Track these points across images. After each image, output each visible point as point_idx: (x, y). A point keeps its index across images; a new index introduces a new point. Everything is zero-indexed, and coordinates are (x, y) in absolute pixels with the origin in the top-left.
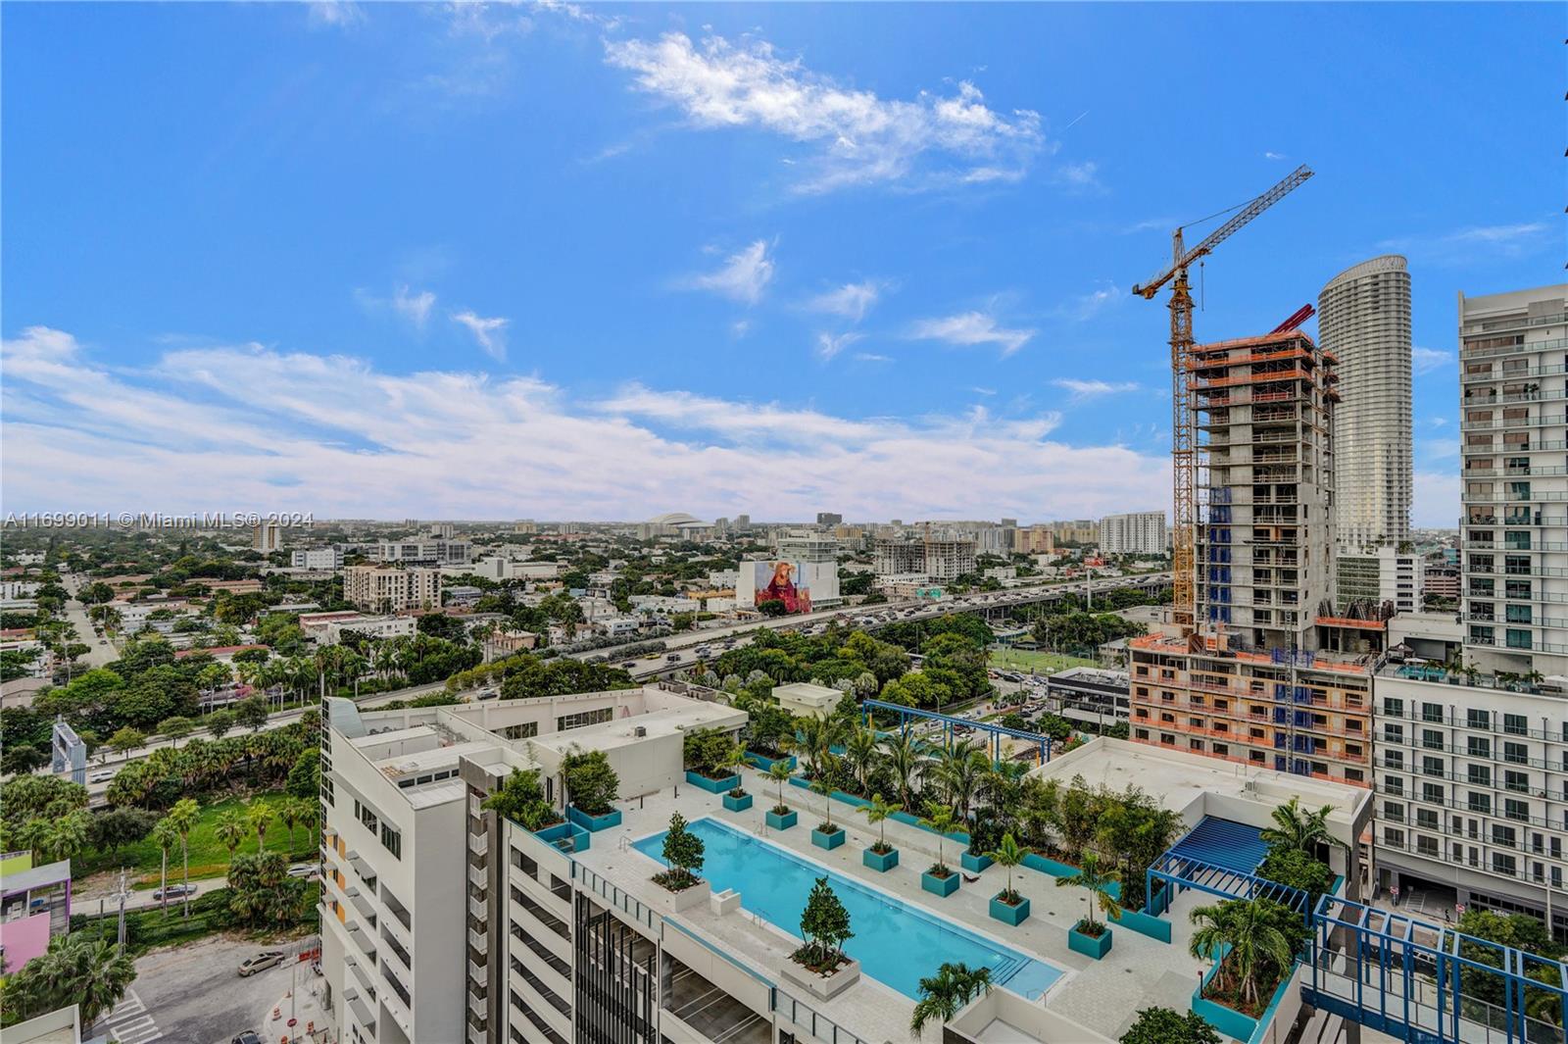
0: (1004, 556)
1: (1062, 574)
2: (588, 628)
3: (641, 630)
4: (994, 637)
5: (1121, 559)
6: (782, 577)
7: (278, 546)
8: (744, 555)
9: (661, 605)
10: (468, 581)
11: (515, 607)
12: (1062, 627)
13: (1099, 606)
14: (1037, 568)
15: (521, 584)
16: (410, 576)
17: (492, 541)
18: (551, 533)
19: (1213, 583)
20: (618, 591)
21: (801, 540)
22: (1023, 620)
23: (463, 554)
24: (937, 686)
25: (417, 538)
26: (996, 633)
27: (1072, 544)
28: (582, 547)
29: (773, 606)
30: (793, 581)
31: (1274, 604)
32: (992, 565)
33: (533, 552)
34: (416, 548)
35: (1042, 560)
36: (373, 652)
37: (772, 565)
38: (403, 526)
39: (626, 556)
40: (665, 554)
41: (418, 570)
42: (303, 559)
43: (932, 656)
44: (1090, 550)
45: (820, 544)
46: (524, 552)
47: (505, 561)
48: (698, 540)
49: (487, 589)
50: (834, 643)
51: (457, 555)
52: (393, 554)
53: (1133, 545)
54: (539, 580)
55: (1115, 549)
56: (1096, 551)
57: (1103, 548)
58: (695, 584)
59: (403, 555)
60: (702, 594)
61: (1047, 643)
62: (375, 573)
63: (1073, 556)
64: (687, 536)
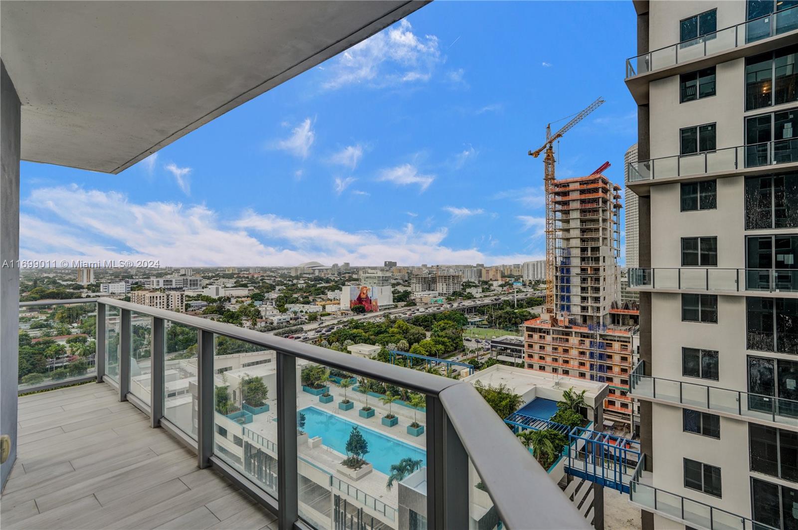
0: (477, 282)
1: (504, 291)
2: (263, 321)
3: (291, 322)
4: (468, 322)
5: (533, 283)
6: (364, 294)
7: (93, 281)
8: (346, 283)
9: (302, 309)
10: (200, 299)
11: (225, 311)
12: (501, 317)
13: (520, 306)
14: (492, 288)
15: (228, 299)
16: (168, 296)
17: (214, 277)
18: (245, 272)
19: (562, 294)
20: (280, 302)
21: (373, 275)
22: (483, 313)
23: (197, 284)
24: (437, 346)
25: (172, 276)
26: (469, 320)
27: (510, 276)
28: (262, 280)
29: (359, 308)
30: (369, 296)
31: (590, 303)
32: (470, 287)
33: (235, 283)
34: (171, 281)
35: (495, 284)
36: (147, 336)
37: (358, 288)
38: (164, 270)
39: (285, 284)
40: (305, 283)
41: (172, 293)
42: (107, 288)
43: (435, 331)
44: (519, 279)
45: (383, 277)
46: (230, 283)
47: (220, 287)
48: (323, 275)
49: (210, 302)
50: (388, 326)
51: (194, 285)
52: (158, 285)
53: (539, 276)
54: (238, 297)
55: (531, 278)
56: (521, 279)
57: (525, 278)
58: (320, 298)
59: (164, 285)
60: (323, 303)
61: (493, 324)
62: (148, 295)
63: (510, 282)
64: (317, 273)
